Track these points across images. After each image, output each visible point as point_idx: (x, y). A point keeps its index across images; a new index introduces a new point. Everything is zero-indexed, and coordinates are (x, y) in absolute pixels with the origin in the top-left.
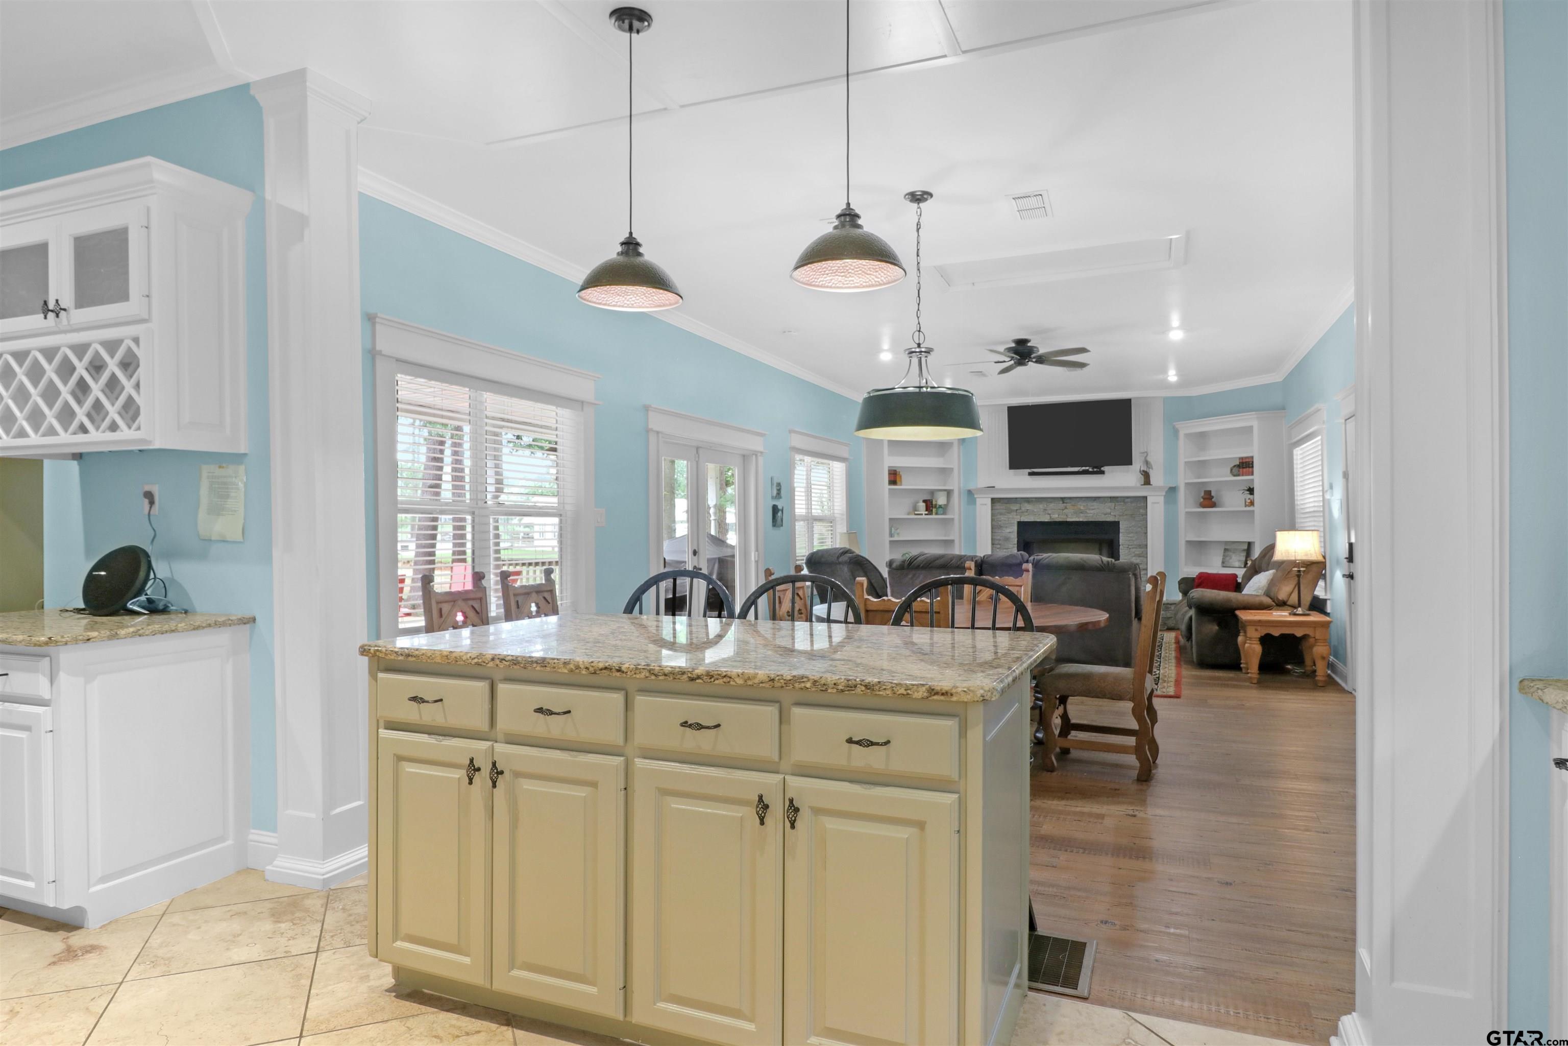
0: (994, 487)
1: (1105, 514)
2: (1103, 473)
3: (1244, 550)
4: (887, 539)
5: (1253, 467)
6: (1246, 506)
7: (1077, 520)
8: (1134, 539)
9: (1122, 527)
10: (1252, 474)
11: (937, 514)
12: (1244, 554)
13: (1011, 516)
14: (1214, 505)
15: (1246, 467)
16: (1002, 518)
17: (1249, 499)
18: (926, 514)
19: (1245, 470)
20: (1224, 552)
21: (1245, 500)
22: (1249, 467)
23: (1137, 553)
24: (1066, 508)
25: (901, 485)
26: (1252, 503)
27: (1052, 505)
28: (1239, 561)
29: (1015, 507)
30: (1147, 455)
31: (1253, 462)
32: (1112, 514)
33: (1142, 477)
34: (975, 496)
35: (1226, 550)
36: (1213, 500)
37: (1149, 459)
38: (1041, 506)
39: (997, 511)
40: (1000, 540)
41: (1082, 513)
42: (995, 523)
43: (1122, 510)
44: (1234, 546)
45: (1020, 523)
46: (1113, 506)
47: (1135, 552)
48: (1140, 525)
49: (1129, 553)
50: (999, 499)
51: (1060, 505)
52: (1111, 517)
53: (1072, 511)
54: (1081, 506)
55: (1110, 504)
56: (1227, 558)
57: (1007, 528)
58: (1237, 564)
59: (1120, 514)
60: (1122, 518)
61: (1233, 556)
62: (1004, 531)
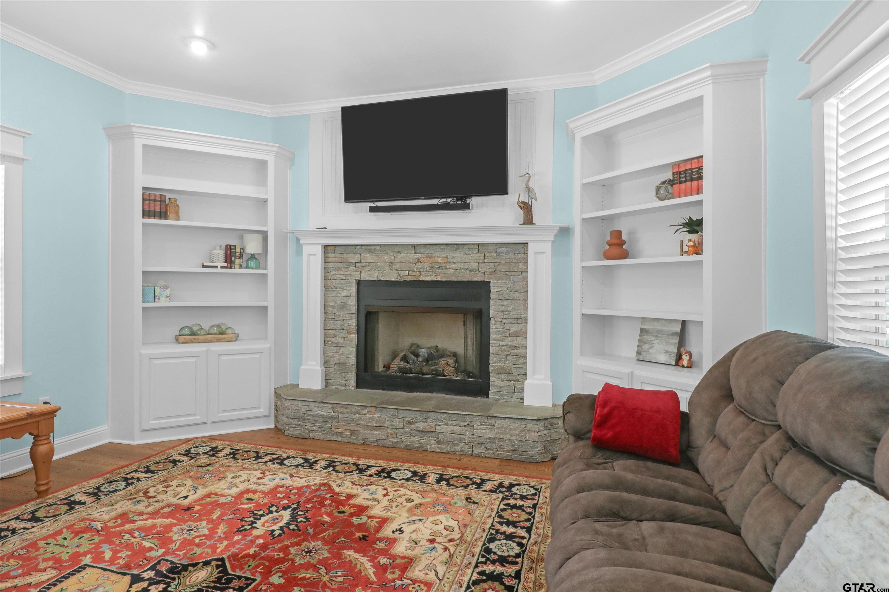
0: (326, 228)
1: (471, 270)
2: (467, 207)
3: (675, 334)
4: (138, 304)
5: (700, 178)
6: (682, 253)
7: (433, 278)
8: (509, 309)
9: (493, 288)
10: (699, 190)
11: (241, 267)
12: (676, 340)
13: (349, 273)
14: (625, 255)
15: (686, 181)
16: (339, 275)
17: (690, 240)
19: (683, 186)
20: (640, 336)
21: (682, 242)
22: (694, 179)
23: (513, 330)
24: (419, 261)
25: (178, 218)
26: (697, 249)
27: (400, 257)
28: (667, 352)
29: (353, 258)
30: (530, 178)
31: (702, 168)
32: (480, 270)
33: (521, 212)
34: (301, 242)
35: (643, 331)
36: (624, 247)
37: (531, 184)
38: (386, 258)
39: (330, 265)
40: (333, 307)
41: (440, 268)
42: (329, 283)
43: (492, 264)
44: (658, 326)
45: (359, 282)
46: (482, 258)
47: (512, 329)
48: (517, 288)
49: (503, 330)
50: (335, 246)
51: (411, 256)
52: (480, 274)
53: (427, 265)
54: (439, 257)
55: (477, 255)
56: (646, 346)
57: (343, 289)
58: (662, 358)
59: (491, 270)
60: (493, 276)
61: (656, 342)
62: (340, 293)
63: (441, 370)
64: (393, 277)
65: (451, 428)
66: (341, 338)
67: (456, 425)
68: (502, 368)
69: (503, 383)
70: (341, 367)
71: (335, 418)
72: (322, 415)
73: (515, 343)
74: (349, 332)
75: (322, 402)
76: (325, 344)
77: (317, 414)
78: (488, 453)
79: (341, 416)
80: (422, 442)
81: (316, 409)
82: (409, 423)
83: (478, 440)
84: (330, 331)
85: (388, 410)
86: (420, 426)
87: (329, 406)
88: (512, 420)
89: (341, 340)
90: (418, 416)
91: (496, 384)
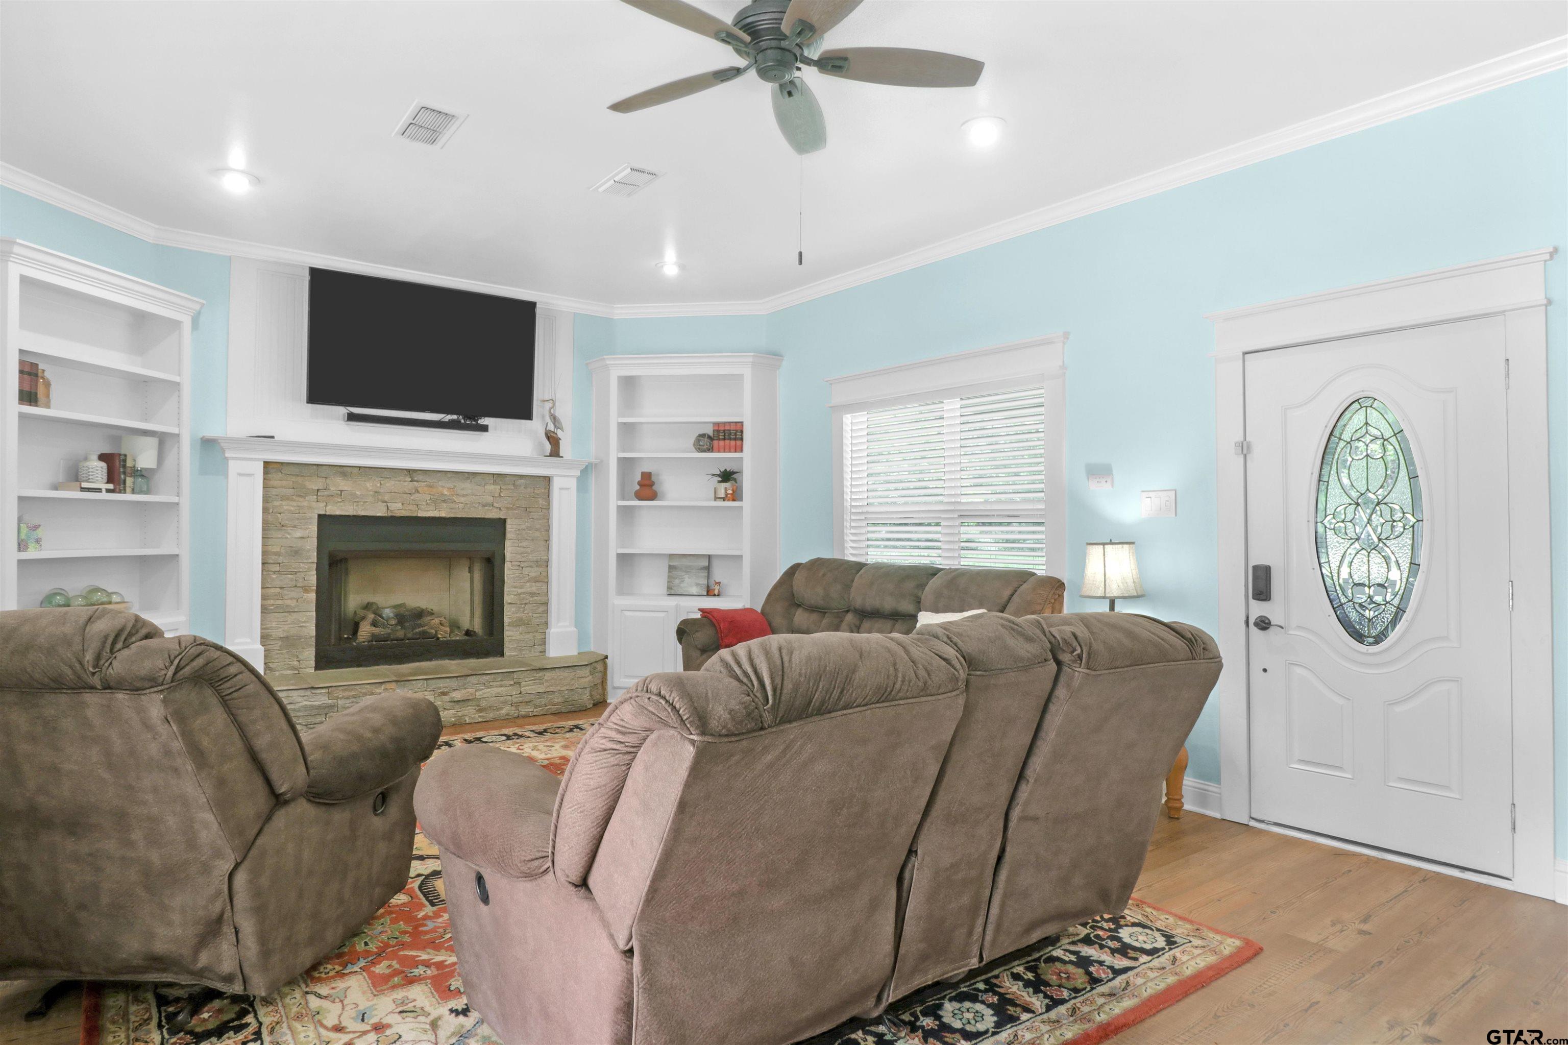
0: (273, 437)
1: (484, 506)
2: (485, 429)
3: (701, 567)
4: (12, 553)
5: (740, 440)
6: (717, 498)
7: (436, 514)
8: (529, 550)
9: (511, 528)
10: (739, 450)
11: (133, 492)
12: (703, 573)
13: (305, 504)
14: (653, 496)
15: (725, 439)
16: (286, 506)
17: (725, 488)
18: (108, 491)
19: (724, 442)
20: (669, 572)
21: (716, 489)
22: (735, 439)
23: (533, 575)
24: (416, 490)
25: (48, 405)
26: (733, 496)
27: (390, 484)
28: (697, 585)
29: (314, 484)
30: (554, 404)
31: (742, 432)
32: (495, 505)
33: (547, 441)
34: (228, 454)
35: (671, 568)
36: (654, 487)
37: (558, 412)
38: (369, 485)
39: (274, 492)
40: (278, 554)
41: (444, 501)
42: (270, 518)
43: (511, 499)
44: (686, 562)
45: (323, 519)
46: (498, 491)
47: (530, 574)
48: (538, 526)
49: (521, 576)
50: (282, 464)
51: (406, 484)
52: (495, 510)
53: (428, 497)
54: (444, 488)
55: (492, 487)
56: (677, 581)
57: (295, 527)
58: (694, 590)
59: (509, 506)
60: (510, 512)
61: (686, 577)
62: (289, 534)
63: (433, 631)
64: (379, 511)
65: (495, 691)
66: (291, 599)
67: (501, 686)
68: (521, 620)
69: (522, 637)
70: (290, 642)
71: (331, 707)
72: (312, 706)
73: (534, 589)
74: (306, 589)
75: (313, 688)
76: (264, 610)
77: (303, 707)
78: (537, 711)
79: (340, 702)
80: (460, 714)
81: (300, 699)
82: (443, 694)
83: (527, 698)
84: (273, 590)
85: (414, 682)
86: (457, 695)
87: (324, 691)
88: (562, 670)
89: (293, 603)
90: (454, 683)
91: (514, 638)
